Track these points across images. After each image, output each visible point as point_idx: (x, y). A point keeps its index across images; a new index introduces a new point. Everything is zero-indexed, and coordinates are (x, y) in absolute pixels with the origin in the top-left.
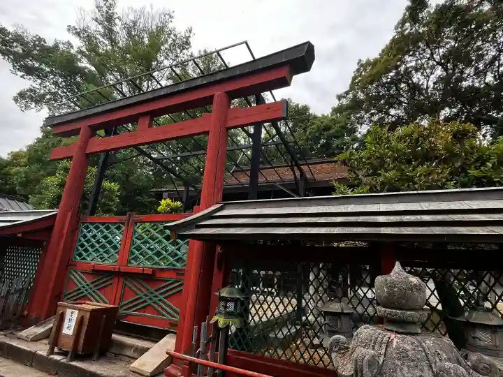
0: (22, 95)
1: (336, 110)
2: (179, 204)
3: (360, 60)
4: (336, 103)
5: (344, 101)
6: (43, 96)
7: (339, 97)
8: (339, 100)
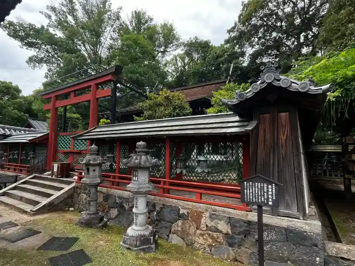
0: (31, 60)
1: (227, 42)
2: (109, 121)
3: (243, 2)
4: (227, 36)
5: (233, 35)
6: (42, 59)
7: (229, 32)
8: (229, 34)
